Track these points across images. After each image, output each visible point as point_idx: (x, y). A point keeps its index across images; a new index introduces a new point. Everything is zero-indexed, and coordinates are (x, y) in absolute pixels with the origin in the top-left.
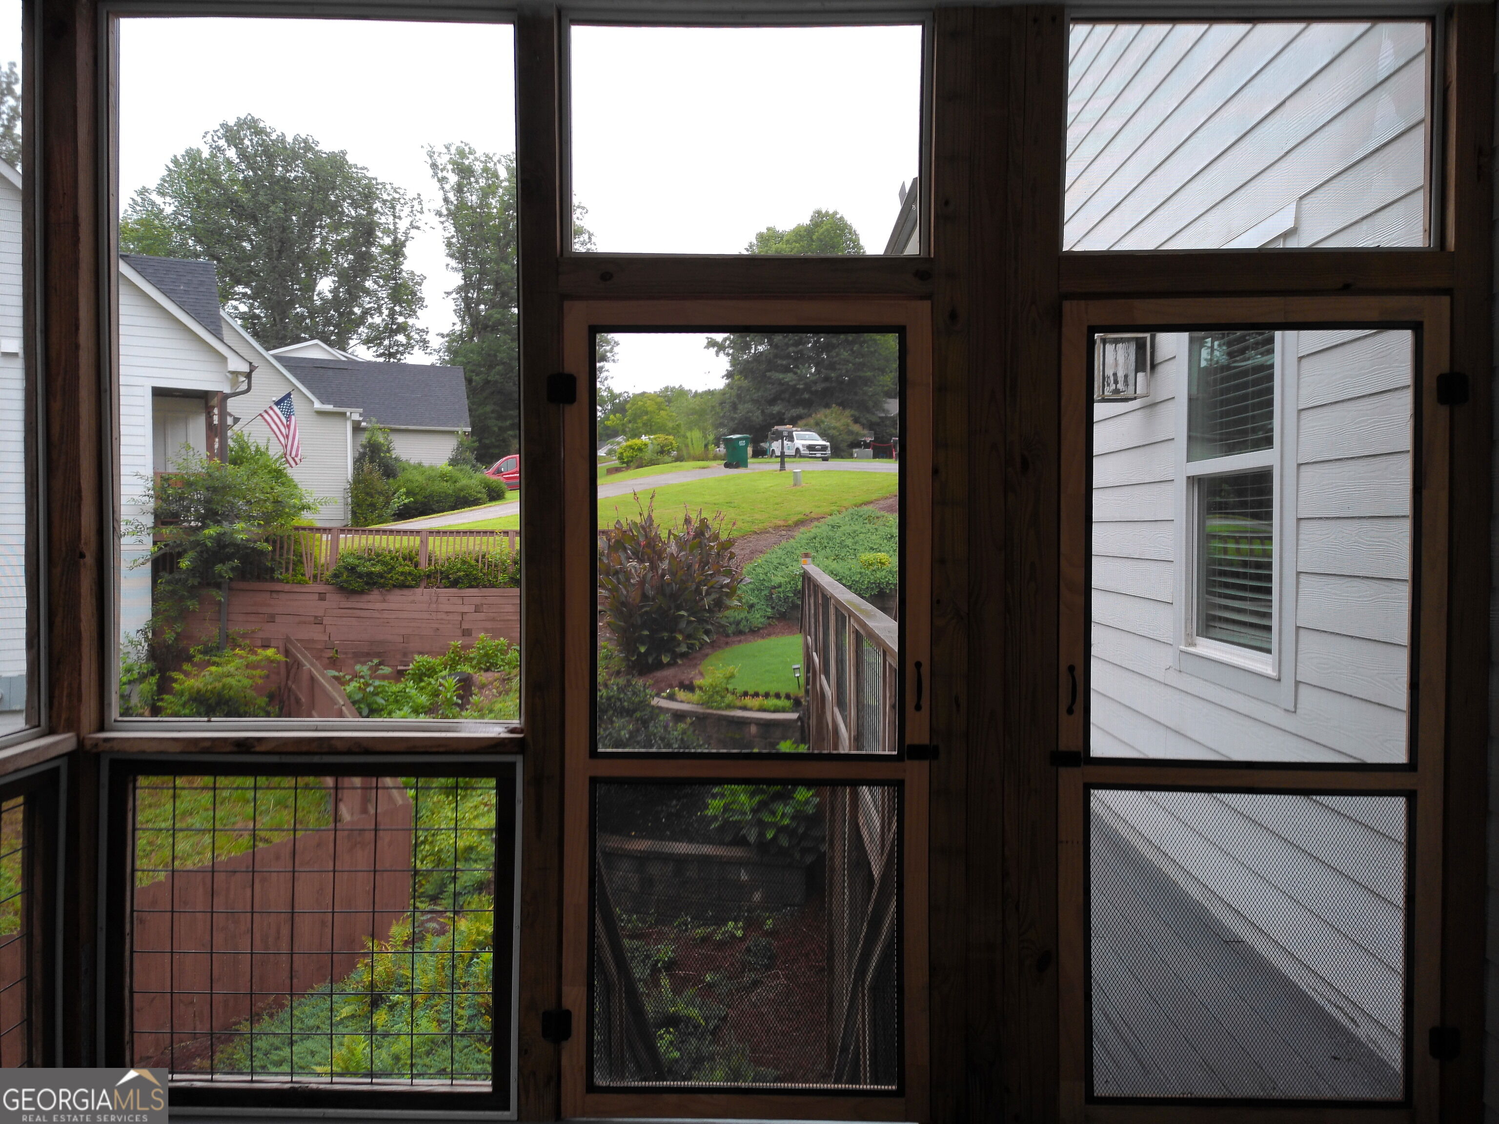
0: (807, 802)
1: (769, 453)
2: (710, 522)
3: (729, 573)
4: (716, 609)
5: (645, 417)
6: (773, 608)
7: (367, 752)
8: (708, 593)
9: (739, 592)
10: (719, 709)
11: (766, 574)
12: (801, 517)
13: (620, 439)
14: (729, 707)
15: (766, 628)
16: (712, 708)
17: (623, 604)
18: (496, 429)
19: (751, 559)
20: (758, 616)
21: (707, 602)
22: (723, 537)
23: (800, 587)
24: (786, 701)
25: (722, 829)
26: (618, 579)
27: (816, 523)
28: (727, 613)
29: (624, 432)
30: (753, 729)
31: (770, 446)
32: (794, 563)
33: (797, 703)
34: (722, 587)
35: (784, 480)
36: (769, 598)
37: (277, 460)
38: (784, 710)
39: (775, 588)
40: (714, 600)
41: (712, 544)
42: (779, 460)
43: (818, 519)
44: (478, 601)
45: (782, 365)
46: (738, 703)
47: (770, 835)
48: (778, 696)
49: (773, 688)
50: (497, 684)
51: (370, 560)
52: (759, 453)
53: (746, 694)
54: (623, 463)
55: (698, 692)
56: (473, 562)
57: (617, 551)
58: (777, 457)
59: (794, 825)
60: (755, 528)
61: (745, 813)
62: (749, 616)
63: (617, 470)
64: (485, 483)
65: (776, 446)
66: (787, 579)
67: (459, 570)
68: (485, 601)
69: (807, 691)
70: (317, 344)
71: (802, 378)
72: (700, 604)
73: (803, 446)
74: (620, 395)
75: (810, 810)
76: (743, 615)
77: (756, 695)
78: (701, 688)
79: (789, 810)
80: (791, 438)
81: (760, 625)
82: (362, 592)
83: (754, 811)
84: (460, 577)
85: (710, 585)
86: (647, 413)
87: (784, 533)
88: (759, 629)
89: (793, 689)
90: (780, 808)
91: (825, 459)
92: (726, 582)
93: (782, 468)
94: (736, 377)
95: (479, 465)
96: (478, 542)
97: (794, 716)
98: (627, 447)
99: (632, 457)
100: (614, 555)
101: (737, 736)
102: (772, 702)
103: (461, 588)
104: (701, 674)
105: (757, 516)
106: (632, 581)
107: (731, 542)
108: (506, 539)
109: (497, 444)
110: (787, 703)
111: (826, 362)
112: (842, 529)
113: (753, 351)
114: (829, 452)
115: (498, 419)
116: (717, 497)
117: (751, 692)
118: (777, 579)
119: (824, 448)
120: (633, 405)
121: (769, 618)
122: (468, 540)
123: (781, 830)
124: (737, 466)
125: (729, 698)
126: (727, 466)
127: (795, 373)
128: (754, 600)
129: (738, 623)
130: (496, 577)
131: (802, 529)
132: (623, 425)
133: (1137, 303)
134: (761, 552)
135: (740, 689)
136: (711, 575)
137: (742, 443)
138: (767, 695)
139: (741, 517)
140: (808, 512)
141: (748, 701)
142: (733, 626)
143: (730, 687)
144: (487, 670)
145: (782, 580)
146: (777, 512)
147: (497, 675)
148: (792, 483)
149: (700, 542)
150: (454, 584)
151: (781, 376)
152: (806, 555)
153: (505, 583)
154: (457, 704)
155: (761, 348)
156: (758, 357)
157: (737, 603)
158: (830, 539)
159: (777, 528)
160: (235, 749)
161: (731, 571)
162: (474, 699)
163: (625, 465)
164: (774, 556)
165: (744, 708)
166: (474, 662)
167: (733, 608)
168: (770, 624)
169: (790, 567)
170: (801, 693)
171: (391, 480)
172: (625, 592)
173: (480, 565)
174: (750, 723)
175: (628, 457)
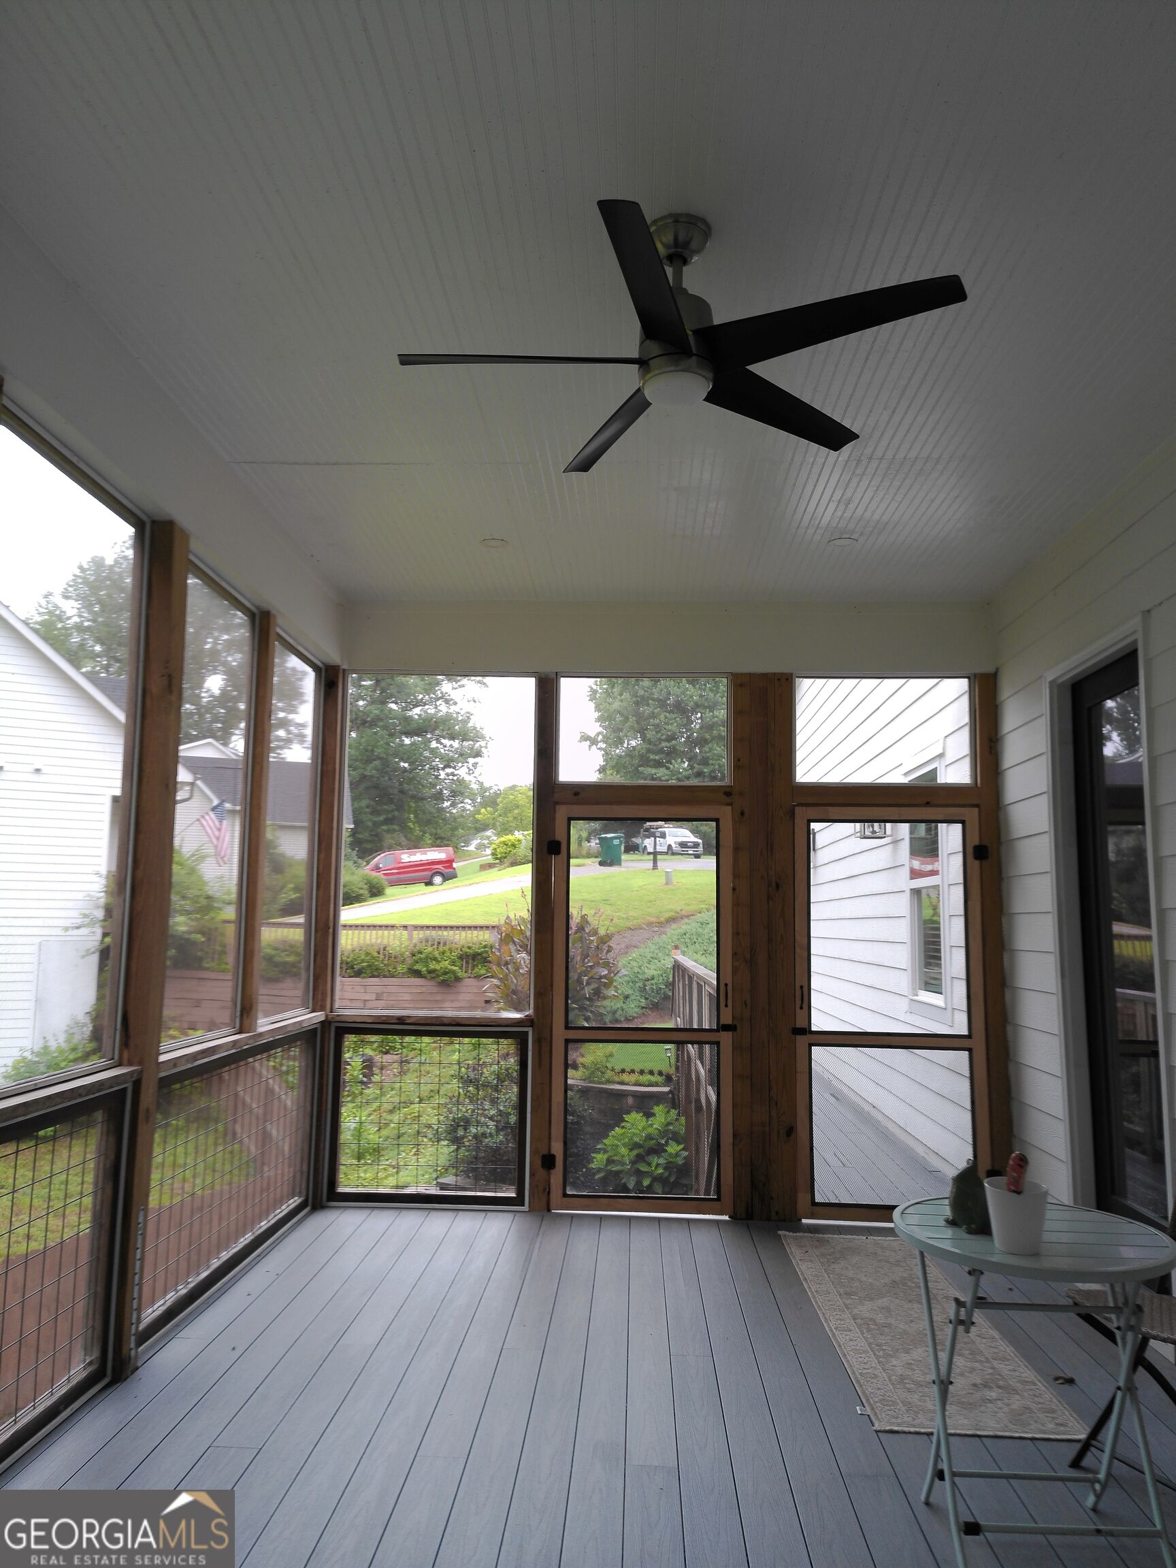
0: (677, 1155)
1: (641, 850)
2: (590, 919)
3: (607, 965)
4: (596, 998)
5: (516, 811)
6: (646, 999)
7: (458, 1025)
8: (588, 984)
9: (615, 984)
10: (600, 1083)
11: (640, 967)
12: (672, 914)
13: (489, 833)
14: (609, 1081)
15: (640, 1017)
16: (594, 1082)
17: (514, 992)
18: (370, 824)
19: (626, 953)
20: (633, 1006)
21: (587, 991)
22: (602, 932)
23: (671, 979)
24: (659, 1077)
25: (604, 1179)
26: (507, 969)
27: (686, 920)
28: (606, 1003)
29: (494, 827)
30: (630, 1100)
31: (642, 841)
32: (666, 958)
33: (669, 1079)
34: (601, 977)
35: (657, 879)
36: (643, 989)
37: (189, 858)
38: (656, 1085)
39: (648, 980)
40: (593, 990)
41: (592, 938)
42: (651, 857)
43: (688, 917)
44: (379, 989)
45: (655, 760)
46: (617, 1079)
47: (646, 1182)
48: (651, 1073)
49: (647, 1066)
50: (395, 1065)
51: (285, 951)
52: (632, 848)
53: (623, 1071)
54: (497, 859)
55: (581, 1069)
56: (375, 954)
57: (507, 944)
58: (649, 853)
59: (666, 1174)
60: (629, 924)
61: (623, 1164)
62: (625, 1006)
63: (491, 866)
64: (367, 879)
65: (648, 843)
66: (659, 972)
67: (363, 961)
68: (385, 990)
69: (677, 1068)
70: (209, 743)
71: (675, 773)
72: (582, 993)
73: (675, 843)
74: (491, 788)
75: (680, 1161)
76: (618, 1005)
77: (633, 1071)
78: (584, 1066)
79: (662, 1161)
80: (663, 836)
81: (635, 1015)
82: (277, 980)
83: (633, 1163)
84: (363, 968)
85: (590, 975)
86: (517, 807)
87: (656, 929)
88: (634, 1018)
89: (665, 1068)
90: (655, 1160)
91: (697, 856)
92: (603, 974)
93: (655, 867)
94: (609, 772)
95: (360, 860)
96: (374, 936)
97: (666, 1089)
98: (501, 843)
99: (506, 853)
100: (505, 948)
101: (616, 1107)
102: (646, 1078)
103: (364, 978)
104: (583, 1056)
105: (631, 913)
106: (521, 971)
107: (609, 937)
108: (405, 933)
109: (370, 839)
110: (660, 1079)
111: (699, 757)
112: (710, 926)
113: (625, 745)
114: (701, 849)
115: (372, 813)
116: (594, 895)
117: (628, 1069)
118: (650, 972)
119: (696, 845)
120: (504, 798)
121: (643, 1008)
122: (365, 933)
123: (655, 1179)
124: (611, 864)
125: (609, 1074)
126: (601, 864)
127: (668, 768)
128: (630, 992)
129: (615, 1012)
130: (395, 968)
131: (674, 926)
132: (494, 819)
133: (831, 809)
134: (635, 947)
135: (618, 1068)
136: (591, 966)
137: (616, 842)
138: (642, 1072)
139: (618, 914)
140: (678, 909)
141: (625, 1077)
142: (610, 1015)
143: (609, 1065)
144: (387, 1053)
145: (655, 973)
146: (650, 910)
147: (396, 1057)
148: (664, 881)
149: (581, 937)
150: (358, 974)
151: (653, 771)
152: (676, 947)
153: (403, 974)
154: (362, 1082)
155: (633, 743)
156: (630, 752)
157: (613, 993)
158: (699, 935)
159: (650, 924)
160: (397, 1021)
161: (609, 963)
162: (376, 1078)
163: (498, 861)
164: (647, 950)
165: (622, 1083)
166: (376, 1045)
167: (610, 997)
168: (643, 1014)
169: (662, 961)
170: (672, 1071)
171: (279, 876)
172: (515, 981)
173: (381, 956)
174: (627, 1095)
175: (501, 853)
